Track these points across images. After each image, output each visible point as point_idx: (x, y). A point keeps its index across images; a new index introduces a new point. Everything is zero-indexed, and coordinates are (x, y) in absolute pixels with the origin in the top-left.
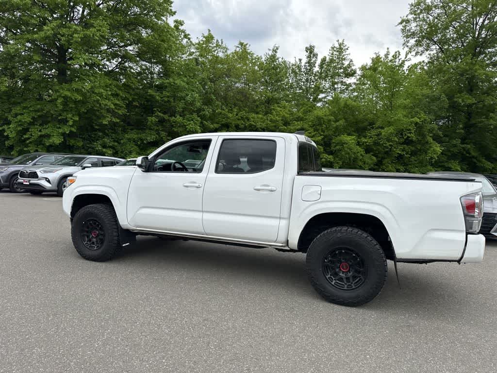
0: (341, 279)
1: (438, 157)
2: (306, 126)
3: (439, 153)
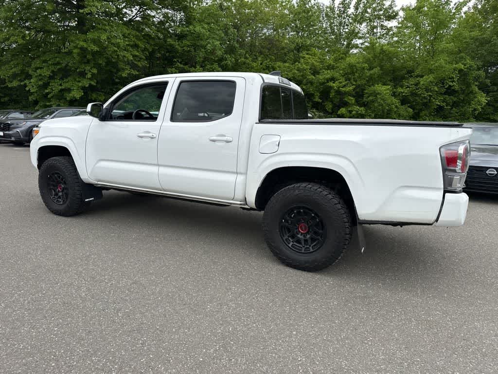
0: (299, 241)
1: (482, 108)
2: (337, 75)
3: (484, 104)
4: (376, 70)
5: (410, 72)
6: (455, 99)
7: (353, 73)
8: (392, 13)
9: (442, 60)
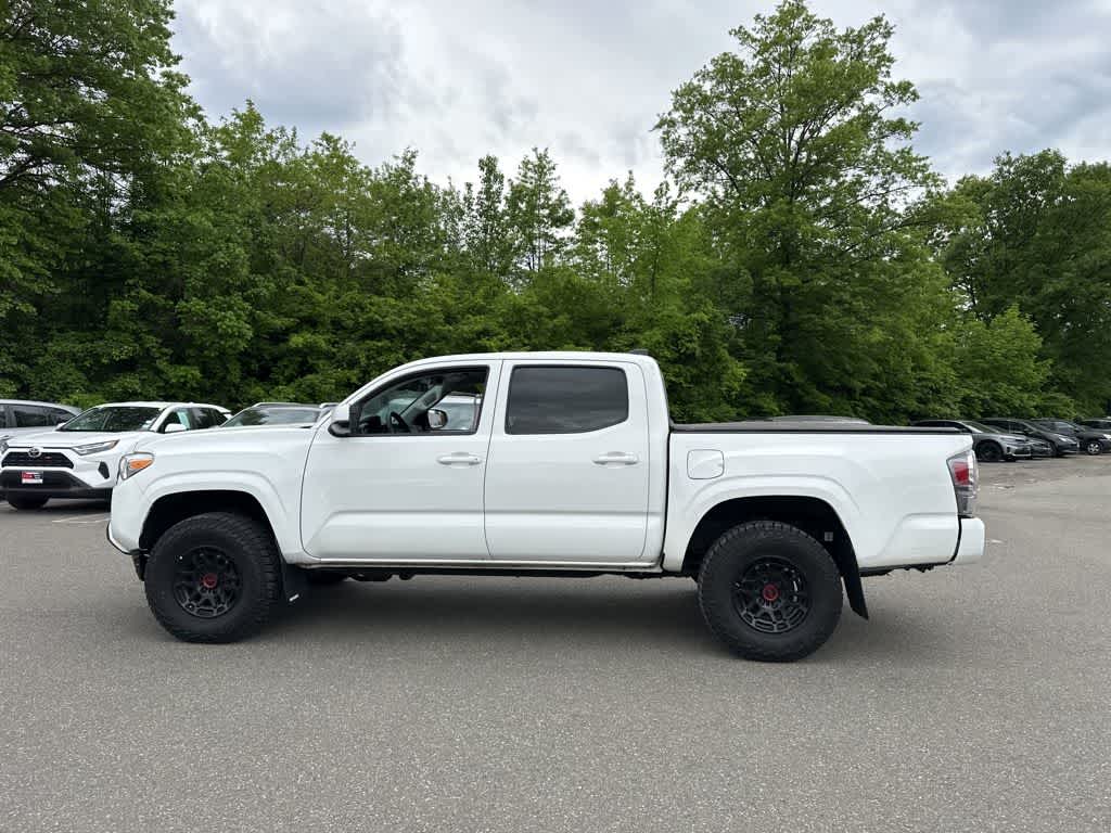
0: (766, 615)
1: (741, 386)
2: (493, 325)
3: (743, 379)
4: (562, 319)
5: (617, 323)
6: (695, 371)
7: (522, 323)
8: (563, 214)
9: (673, 307)
